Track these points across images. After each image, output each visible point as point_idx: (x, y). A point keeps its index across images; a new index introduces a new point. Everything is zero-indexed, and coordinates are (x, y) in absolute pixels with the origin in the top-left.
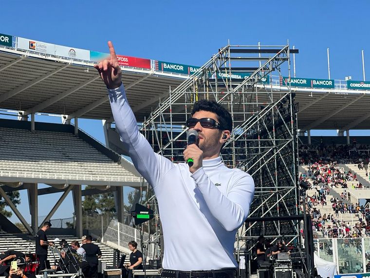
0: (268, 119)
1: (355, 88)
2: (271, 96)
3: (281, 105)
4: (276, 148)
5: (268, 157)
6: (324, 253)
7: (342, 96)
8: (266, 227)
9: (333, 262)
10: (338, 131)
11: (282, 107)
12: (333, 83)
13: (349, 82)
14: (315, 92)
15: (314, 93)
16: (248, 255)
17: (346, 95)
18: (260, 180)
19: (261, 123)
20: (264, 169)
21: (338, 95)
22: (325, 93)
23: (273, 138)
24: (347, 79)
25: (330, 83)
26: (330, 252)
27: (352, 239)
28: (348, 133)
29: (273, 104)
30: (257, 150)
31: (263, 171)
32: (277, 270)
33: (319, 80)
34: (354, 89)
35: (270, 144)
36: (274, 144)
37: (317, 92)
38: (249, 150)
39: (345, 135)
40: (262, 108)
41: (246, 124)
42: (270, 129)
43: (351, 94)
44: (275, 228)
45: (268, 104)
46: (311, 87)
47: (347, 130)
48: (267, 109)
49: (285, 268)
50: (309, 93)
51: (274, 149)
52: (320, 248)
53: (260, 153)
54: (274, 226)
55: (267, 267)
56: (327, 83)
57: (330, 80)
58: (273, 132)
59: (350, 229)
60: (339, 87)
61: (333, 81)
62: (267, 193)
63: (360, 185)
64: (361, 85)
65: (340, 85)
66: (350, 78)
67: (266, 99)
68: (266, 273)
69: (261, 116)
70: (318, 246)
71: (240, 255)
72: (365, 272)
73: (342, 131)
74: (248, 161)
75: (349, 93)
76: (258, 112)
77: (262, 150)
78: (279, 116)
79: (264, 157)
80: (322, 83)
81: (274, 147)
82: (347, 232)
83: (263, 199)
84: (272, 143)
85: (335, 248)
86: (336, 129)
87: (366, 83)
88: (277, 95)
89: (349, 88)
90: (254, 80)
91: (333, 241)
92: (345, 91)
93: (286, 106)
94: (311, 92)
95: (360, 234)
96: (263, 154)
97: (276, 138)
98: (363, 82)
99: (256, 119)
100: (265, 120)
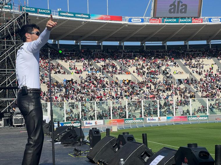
0: (11, 28)
1: (63, 16)
2: (13, 14)
3: (20, 20)
4: (16, 46)
5: (11, 51)
7: (55, 20)
8: (9, 94)
9: (47, 116)
10: (53, 40)
11: (20, 21)
12: (50, 12)
13: (60, 12)
15: (40, 17)
17: (58, 20)
18: (5, 65)
19: (7, 31)
20: (8, 58)
22: (45, 17)
23: (14, 40)
24: (58, 10)
25: (49, 12)
26: (46, 111)
27: (59, 102)
29: (14, 19)
30: (4, 47)
31: (7, 60)
32: (15, 118)
33: (42, 9)
35: (12, 44)
36: (15, 44)
37: (41, 17)
39: (57, 43)
40: (8, 21)
42: (13, 34)
44: (14, 94)
45: (11, 19)
46: (37, 13)
47: (58, 40)
48: (10, 22)
49: (20, 117)
50: (36, 17)
51: (14, 46)
53: (6, 49)
54: (14, 93)
55: (9, 116)
56: (47, 11)
57: (49, 10)
58: (14, 37)
59: (58, 97)
61: (50, 11)
62: (10, 73)
63: (64, 72)
64: (66, 14)
65: (55, 13)
66: (60, 9)
67: (10, 16)
68: (7, 120)
69: (6, 26)
72: (65, 121)
73: (55, 40)
75: (59, 19)
76: (5, 23)
77: (7, 47)
78: (18, 26)
80: (44, 11)
82: (56, 99)
83: (7, 77)
84: (13, 43)
85: (49, 108)
87: (69, 13)
88: (16, 15)
89: (60, 15)
90: (3, 4)
91: (48, 104)
92: (58, 17)
93: (22, 21)
94: (37, 16)
95: (63, 100)
96: (8, 50)
97: (16, 40)
98: (68, 12)
99: (4, 27)
100: (9, 29)
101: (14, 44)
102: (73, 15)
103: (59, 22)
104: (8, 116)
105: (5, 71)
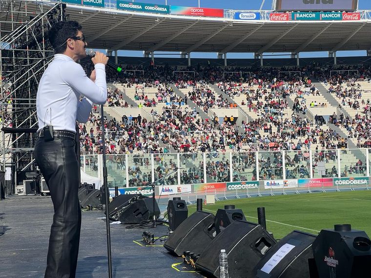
0: (38, 30)
2: (41, 6)
3: (52, 16)
4: (45, 60)
5: (37, 68)
6: (90, 169)
7: (111, 15)
8: (33, 140)
9: (98, 177)
10: (107, 50)
11: (52, 18)
12: (103, 2)
13: (118, 2)
14: (86, 10)
16: (14, 166)
17: (116, 15)
18: (28, 92)
19: (30, 34)
20: (32, 80)
21: (108, 14)
22: (94, 11)
23: (42, 49)
25: (100, 2)
26: (96, 168)
27: (116, 155)
28: (116, 53)
29: (43, 14)
30: (25, 62)
31: (31, 84)
34: (123, 10)
35: (40, 56)
36: (44, 56)
38: (17, 61)
39: (113, 55)
40: (31, 18)
41: (14, 34)
42: (40, 40)
43: (119, 14)
45: (37, 15)
46: (81, 4)
47: (115, 50)
48: (36, 20)
50: (79, 10)
51: (43, 60)
52: (86, 164)
53: (28, 65)
55: (34, 178)
56: (97, 1)
58: (42, 44)
59: (115, 146)
60: (108, 6)
63: (126, 104)
64: (130, 6)
65: (110, 4)
67: (36, 9)
68: (32, 183)
69: (29, 26)
70: (84, 162)
71: (6, 166)
72: (128, 187)
73: (111, 50)
74: (15, 73)
75: (118, 13)
77: (31, 61)
78: (49, 26)
79: (33, 69)
80: (92, 1)
81: (43, 58)
82: (112, 149)
83: (31, 111)
84: (41, 55)
85: (100, 164)
86: (105, 49)
87: (134, 4)
88: (46, 8)
89: (118, 8)
91: (98, 157)
92: (115, 11)
93: (56, 17)
94: (81, 9)
95: (124, 151)
96: (32, 66)
97: (46, 49)
98: (132, 2)
99: (25, 28)
100: (35, 30)
101: (42, 57)
102: (140, 7)
103: (117, 19)
104: (32, 177)
105: (27, 102)
